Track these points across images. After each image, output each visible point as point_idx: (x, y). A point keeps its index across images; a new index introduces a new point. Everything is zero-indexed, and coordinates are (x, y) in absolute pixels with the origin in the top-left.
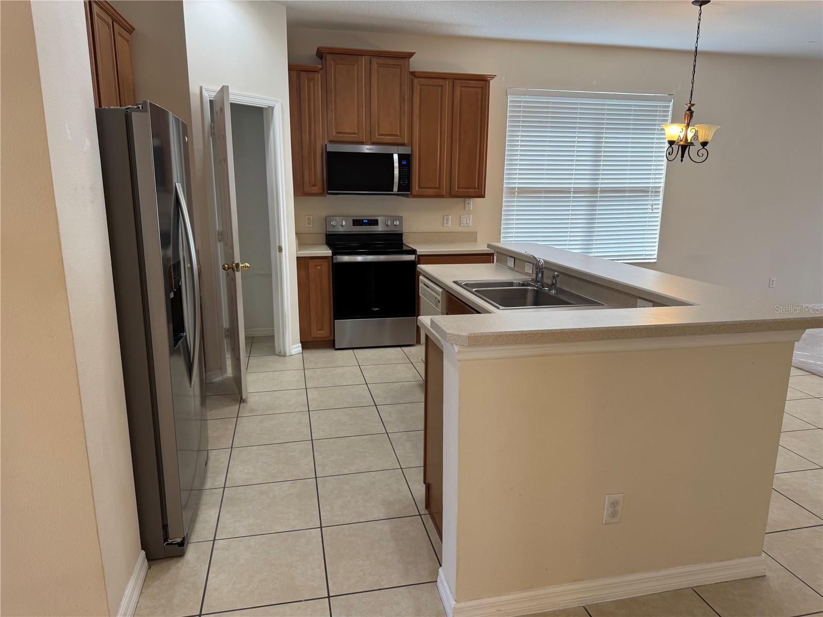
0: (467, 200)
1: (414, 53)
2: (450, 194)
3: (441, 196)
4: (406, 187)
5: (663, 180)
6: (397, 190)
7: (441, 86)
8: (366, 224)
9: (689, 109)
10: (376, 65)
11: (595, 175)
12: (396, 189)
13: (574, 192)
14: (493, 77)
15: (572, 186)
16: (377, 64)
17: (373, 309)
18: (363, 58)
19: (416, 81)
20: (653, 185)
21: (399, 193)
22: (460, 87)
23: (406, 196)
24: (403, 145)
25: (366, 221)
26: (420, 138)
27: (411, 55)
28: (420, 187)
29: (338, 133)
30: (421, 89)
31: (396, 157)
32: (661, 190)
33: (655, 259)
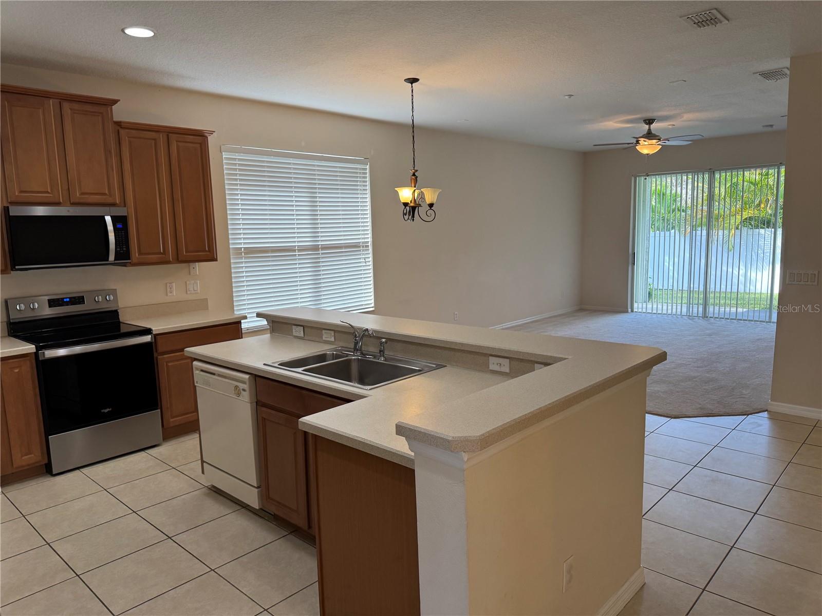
0: (192, 265)
1: (119, 100)
2: (178, 259)
3: (168, 262)
4: (123, 255)
5: (370, 236)
6: (113, 259)
7: (155, 140)
8: (67, 304)
9: (414, 175)
10: (70, 111)
11: (315, 233)
12: (112, 257)
13: (299, 250)
14: (212, 132)
15: (296, 244)
16: (71, 109)
17: (103, 411)
18: (51, 101)
19: (122, 132)
20: (363, 241)
21: (116, 262)
22: (176, 141)
23: (125, 265)
24: (114, 205)
25: (68, 300)
26: (134, 197)
27: (115, 102)
28: (140, 254)
29: (21, 192)
30: (130, 142)
31: (108, 219)
32: (369, 244)
33: (373, 307)
